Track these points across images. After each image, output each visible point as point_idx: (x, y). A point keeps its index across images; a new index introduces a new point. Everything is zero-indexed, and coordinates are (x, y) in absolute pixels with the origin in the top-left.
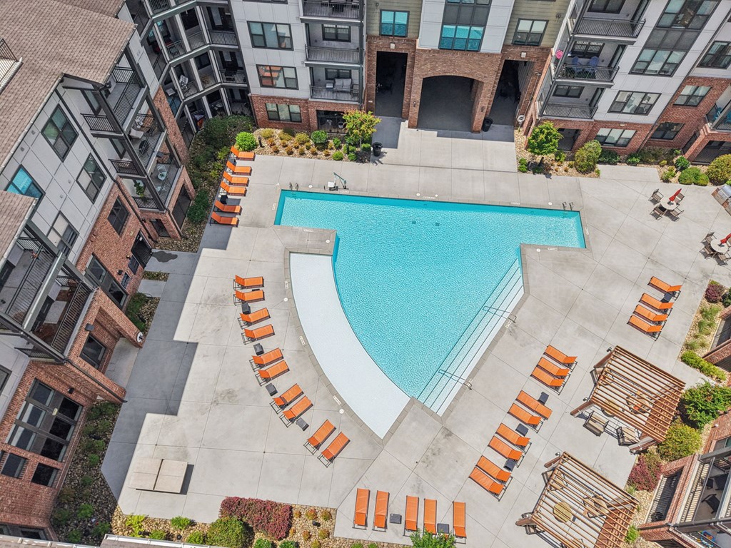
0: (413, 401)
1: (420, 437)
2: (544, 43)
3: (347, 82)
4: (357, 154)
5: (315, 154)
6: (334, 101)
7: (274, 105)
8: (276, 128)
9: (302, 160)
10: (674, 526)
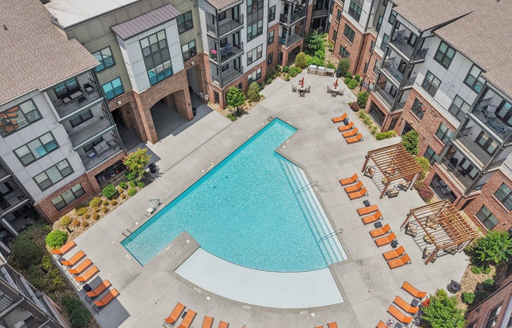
0: (331, 268)
1: (353, 278)
2: (199, 51)
3: (103, 144)
4: (141, 181)
5: (115, 204)
6: (105, 161)
7: (60, 197)
8: (67, 213)
9: (110, 215)
10: (466, 194)
